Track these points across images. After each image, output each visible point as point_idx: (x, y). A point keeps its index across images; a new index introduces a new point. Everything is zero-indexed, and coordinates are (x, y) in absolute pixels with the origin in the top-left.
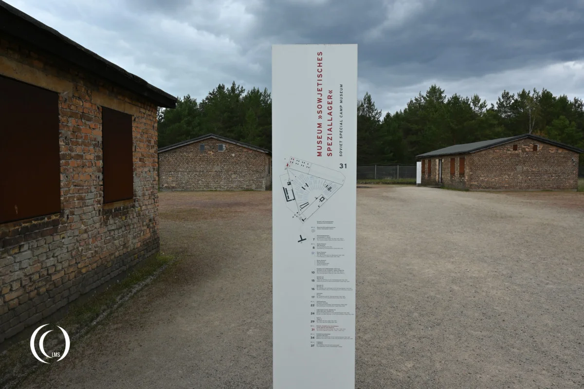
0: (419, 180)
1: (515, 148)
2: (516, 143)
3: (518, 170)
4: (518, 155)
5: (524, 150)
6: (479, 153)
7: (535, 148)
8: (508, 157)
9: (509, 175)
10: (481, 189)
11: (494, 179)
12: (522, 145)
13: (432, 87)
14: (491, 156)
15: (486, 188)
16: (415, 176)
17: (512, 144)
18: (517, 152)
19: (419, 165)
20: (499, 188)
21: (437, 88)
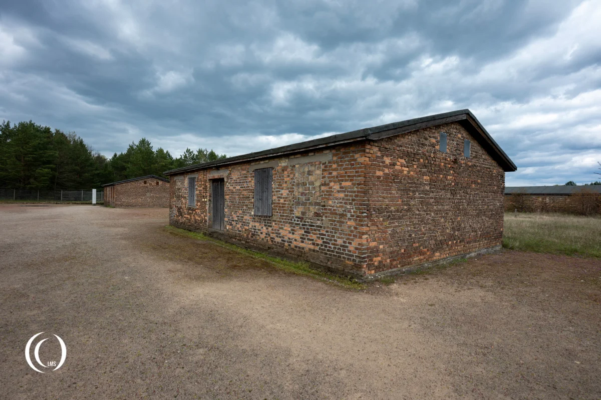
0: (94, 201)
1: (145, 183)
2: (146, 180)
3: (147, 195)
4: (147, 187)
5: (151, 184)
6: (122, 185)
7: (157, 183)
8: (140, 188)
9: (141, 198)
10: (123, 207)
11: (132, 201)
12: (149, 181)
13: (143, 139)
14: (129, 187)
15: (126, 206)
16: (91, 198)
17: (143, 181)
18: (146, 185)
19: (94, 191)
20: (135, 206)
21: (146, 140)
